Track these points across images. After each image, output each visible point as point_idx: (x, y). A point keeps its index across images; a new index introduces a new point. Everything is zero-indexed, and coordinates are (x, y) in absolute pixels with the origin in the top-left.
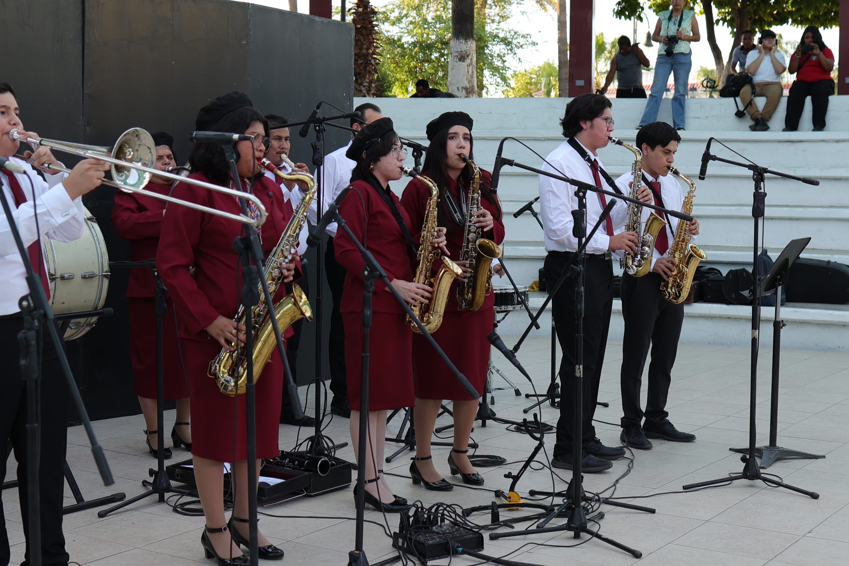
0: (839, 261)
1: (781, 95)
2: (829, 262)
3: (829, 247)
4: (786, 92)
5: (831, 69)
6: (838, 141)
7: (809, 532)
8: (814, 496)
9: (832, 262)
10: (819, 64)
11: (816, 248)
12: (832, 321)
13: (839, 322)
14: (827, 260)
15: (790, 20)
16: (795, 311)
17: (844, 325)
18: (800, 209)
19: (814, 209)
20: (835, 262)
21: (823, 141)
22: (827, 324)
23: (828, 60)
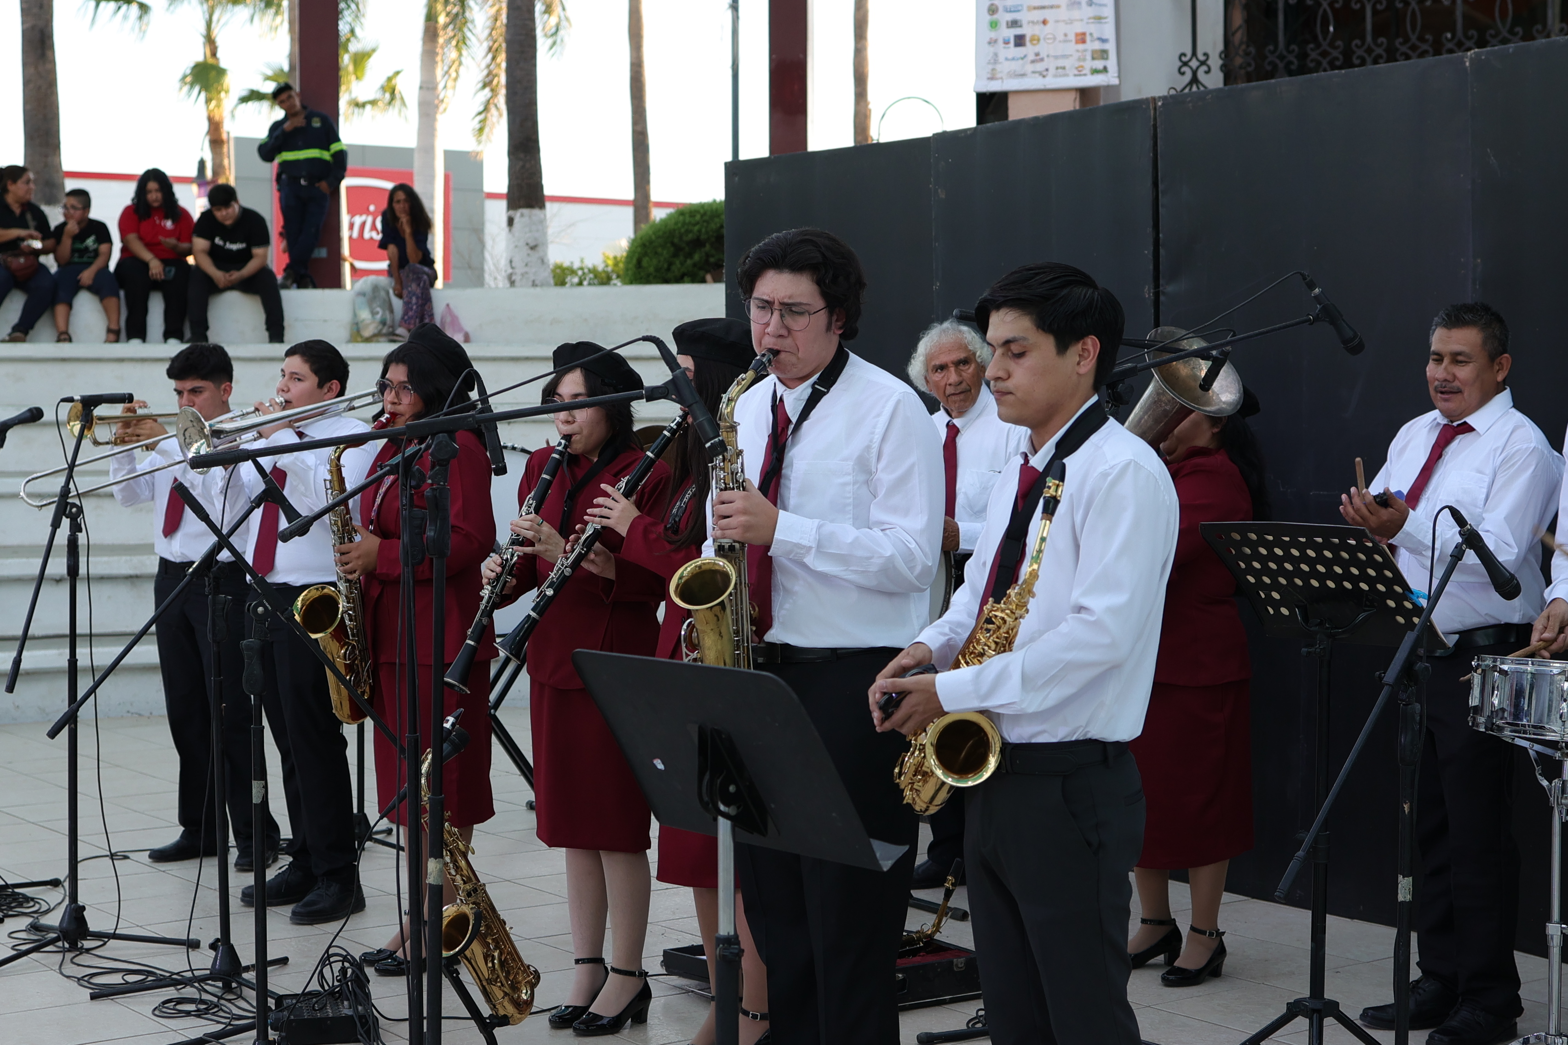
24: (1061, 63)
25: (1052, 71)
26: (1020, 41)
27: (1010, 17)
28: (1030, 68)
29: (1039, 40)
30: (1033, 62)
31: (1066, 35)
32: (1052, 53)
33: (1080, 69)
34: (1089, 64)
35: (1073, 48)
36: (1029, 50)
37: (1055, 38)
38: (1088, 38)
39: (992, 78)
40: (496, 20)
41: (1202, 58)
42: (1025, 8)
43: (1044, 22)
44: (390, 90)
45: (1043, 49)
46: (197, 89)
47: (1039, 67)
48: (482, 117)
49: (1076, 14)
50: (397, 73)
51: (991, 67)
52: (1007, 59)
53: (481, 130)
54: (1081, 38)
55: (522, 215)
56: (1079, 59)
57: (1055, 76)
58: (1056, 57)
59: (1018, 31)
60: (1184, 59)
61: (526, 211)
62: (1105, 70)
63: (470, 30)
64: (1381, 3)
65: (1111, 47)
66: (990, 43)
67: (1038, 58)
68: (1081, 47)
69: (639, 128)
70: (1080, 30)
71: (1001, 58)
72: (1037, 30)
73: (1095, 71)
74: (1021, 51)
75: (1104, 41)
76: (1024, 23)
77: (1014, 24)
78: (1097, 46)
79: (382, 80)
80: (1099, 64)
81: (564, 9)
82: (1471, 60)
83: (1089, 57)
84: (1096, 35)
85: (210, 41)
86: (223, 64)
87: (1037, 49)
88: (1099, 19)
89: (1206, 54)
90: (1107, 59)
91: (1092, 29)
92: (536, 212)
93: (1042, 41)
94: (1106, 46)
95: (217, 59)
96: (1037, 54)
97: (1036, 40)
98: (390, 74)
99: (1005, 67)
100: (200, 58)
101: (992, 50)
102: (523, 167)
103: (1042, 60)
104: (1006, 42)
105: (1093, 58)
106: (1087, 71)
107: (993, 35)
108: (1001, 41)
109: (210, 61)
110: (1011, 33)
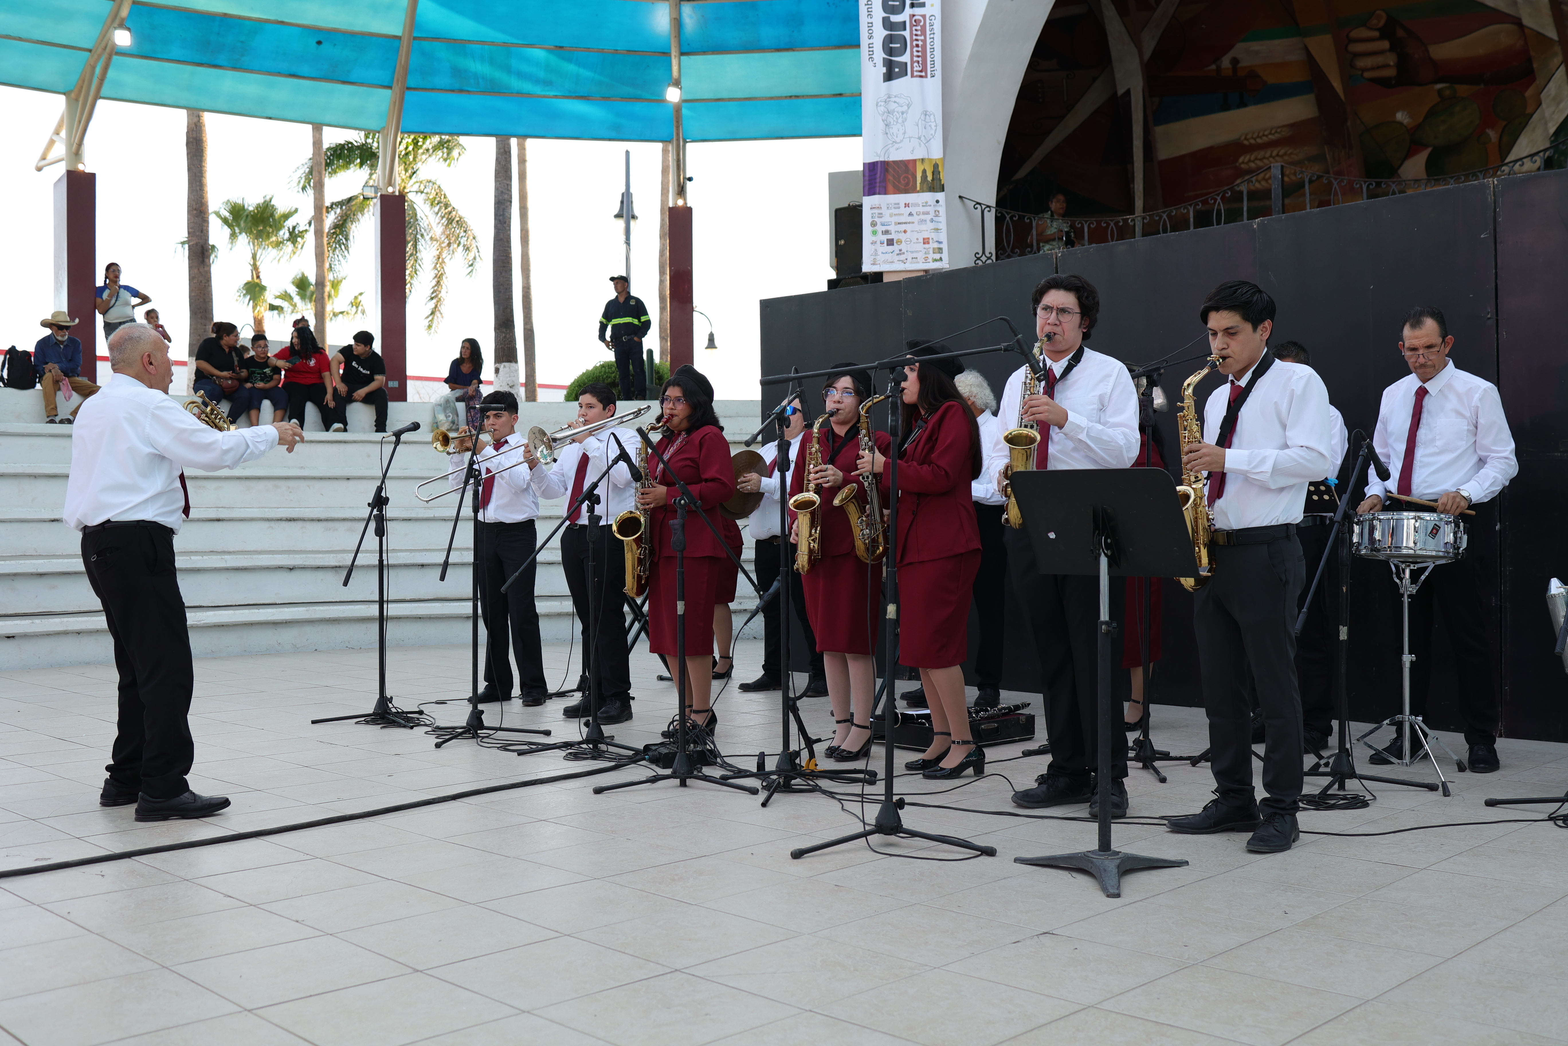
24: (915, 255)
25: (910, 259)
26: (890, 242)
27: (884, 228)
28: (897, 258)
29: (901, 242)
30: (898, 254)
31: (917, 239)
32: (909, 250)
33: (926, 259)
34: (932, 256)
35: (921, 246)
36: (896, 247)
37: (911, 241)
38: (931, 241)
39: (874, 264)
40: (439, 258)
41: (988, 255)
42: (893, 223)
43: (905, 232)
44: (356, 303)
45: (903, 247)
46: (248, 297)
47: (902, 257)
48: (430, 318)
49: (923, 227)
50: (361, 294)
51: (873, 257)
52: (882, 253)
53: (430, 327)
54: (926, 241)
55: (505, 367)
56: (925, 253)
57: (911, 263)
58: (912, 252)
59: (889, 237)
60: (977, 256)
61: (507, 364)
62: (941, 259)
63: (420, 265)
64: (1093, 224)
65: (945, 246)
66: (872, 243)
67: (901, 253)
68: (927, 246)
69: (528, 327)
70: (926, 237)
71: (879, 253)
72: (902, 237)
73: (935, 260)
74: (890, 248)
75: (940, 243)
76: (893, 232)
77: (887, 232)
78: (936, 245)
79: (352, 298)
80: (937, 256)
81: (478, 252)
82: (1258, 224)
83: (931, 252)
84: (935, 240)
85: (255, 267)
86: (264, 283)
87: (900, 247)
88: (937, 230)
89: (990, 253)
90: (942, 253)
91: (932, 235)
92: (513, 364)
93: (903, 242)
94: (941, 246)
95: (260, 280)
96: (900, 250)
97: (899, 242)
98: (357, 294)
99: (881, 258)
100: (250, 279)
101: (873, 247)
102: (505, 337)
103: (904, 253)
104: (882, 243)
105: (934, 253)
106: (930, 260)
107: (874, 239)
108: (878, 242)
109: (257, 281)
110: (885, 238)
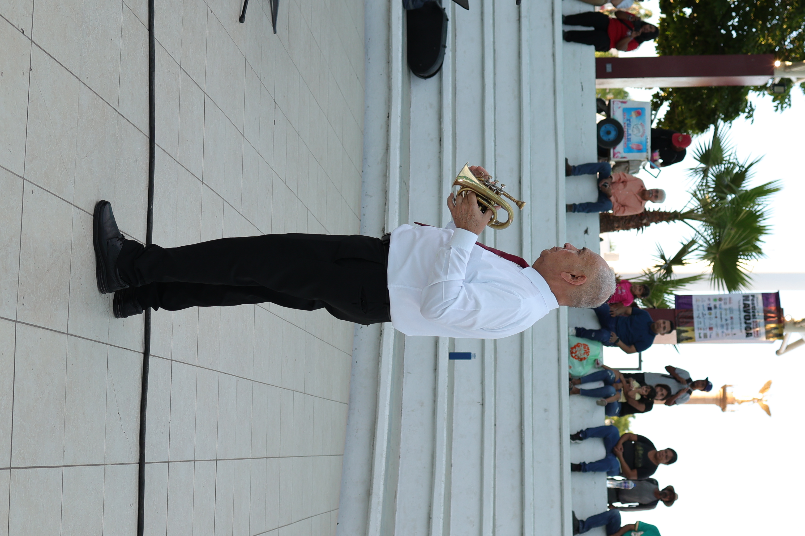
0: (446, 57)
1: (595, 5)
2: (445, 47)
3: (458, 49)
4: (598, 9)
5: (619, 48)
6: (554, 55)
7: (211, 11)
8: (242, 19)
9: (444, 51)
10: (623, 36)
11: (457, 38)
12: (392, 51)
13: (392, 58)
14: (447, 45)
15: (664, 16)
16: (399, 18)
17: (389, 62)
18: (491, 21)
19: (492, 34)
20: (445, 54)
21: (554, 42)
22: (389, 47)
23: (626, 46)
